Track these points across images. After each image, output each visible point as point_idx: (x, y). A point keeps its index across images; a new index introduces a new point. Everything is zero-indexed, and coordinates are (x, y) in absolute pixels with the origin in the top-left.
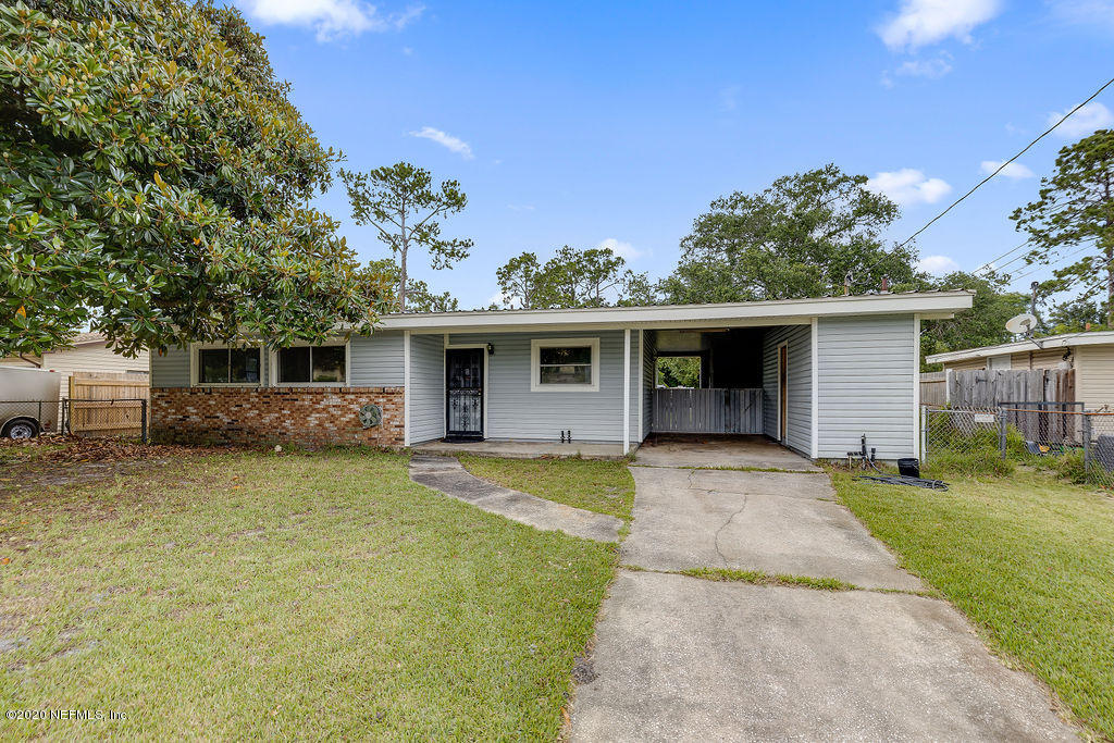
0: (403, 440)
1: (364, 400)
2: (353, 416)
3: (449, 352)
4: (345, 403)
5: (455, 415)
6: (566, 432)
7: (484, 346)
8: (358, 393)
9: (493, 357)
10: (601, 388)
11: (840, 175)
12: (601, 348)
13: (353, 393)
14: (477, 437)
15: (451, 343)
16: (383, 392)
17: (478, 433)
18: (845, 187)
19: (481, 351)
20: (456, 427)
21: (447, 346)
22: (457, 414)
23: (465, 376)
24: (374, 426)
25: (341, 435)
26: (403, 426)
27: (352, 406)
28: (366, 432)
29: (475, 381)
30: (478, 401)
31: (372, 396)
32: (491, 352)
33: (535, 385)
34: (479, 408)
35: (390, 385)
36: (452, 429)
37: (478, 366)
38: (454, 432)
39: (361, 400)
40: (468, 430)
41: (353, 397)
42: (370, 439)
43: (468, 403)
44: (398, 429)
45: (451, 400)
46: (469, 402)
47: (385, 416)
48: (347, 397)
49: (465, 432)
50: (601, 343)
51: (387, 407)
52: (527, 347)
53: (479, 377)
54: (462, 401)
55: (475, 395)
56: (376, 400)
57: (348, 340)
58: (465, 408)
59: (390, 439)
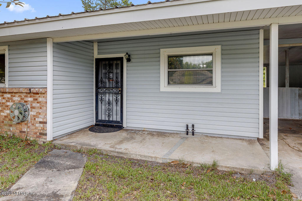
0: (46, 135)
1: (17, 99)
2: (8, 112)
3: (98, 61)
4: (4, 101)
6: (190, 125)
8: (13, 93)
9: (130, 64)
10: (222, 90)
12: (222, 54)
13: (9, 93)
14: (117, 126)
15: (99, 53)
16: (30, 92)
17: (118, 122)
19: (121, 59)
20: (103, 117)
21: (96, 56)
22: (103, 107)
23: (109, 79)
24: (24, 122)
26: (46, 123)
27: (8, 104)
28: (18, 126)
29: (117, 82)
30: (119, 97)
31: (23, 96)
32: (129, 60)
33: (164, 86)
34: (119, 103)
35: (35, 85)
36: (100, 118)
37: (119, 71)
38: (101, 121)
39: (15, 99)
40: (111, 119)
41: (9, 96)
42: (21, 132)
44: (42, 125)
45: (99, 97)
46: (112, 98)
47: (32, 113)
48: (5, 96)
49: (109, 121)
50: (222, 50)
51: (34, 105)
52: (157, 55)
53: (119, 79)
54: (107, 97)
55: (116, 94)
56: (26, 99)
57: (6, 48)
58: (109, 103)
59: (36, 133)
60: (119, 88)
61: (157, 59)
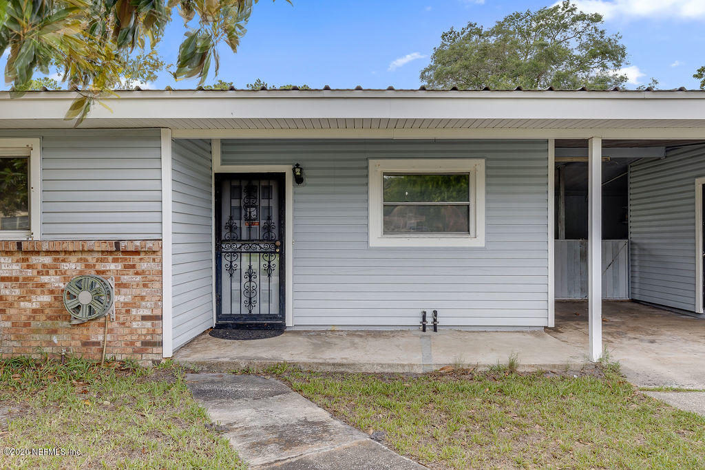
0: (160, 344)
1: (72, 266)
2: (47, 298)
3: (221, 179)
4: (30, 273)
5: (232, 286)
6: (429, 314)
7: (287, 169)
8: (62, 254)
9: (301, 188)
10: (487, 242)
12: (487, 176)
13: (48, 252)
14: (272, 326)
15: (224, 162)
16: (117, 249)
17: (273, 317)
19: (280, 178)
20: (233, 307)
21: (218, 167)
22: (236, 286)
23: (249, 220)
24: (95, 316)
25: (19, 338)
26: (160, 318)
27: (45, 279)
28: (77, 331)
29: (268, 228)
30: (275, 261)
31: (91, 259)
32: (299, 180)
33: (376, 236)
34: (276, 275)
35: (131, 232)
36: (226, 310)
37: (274, 203)
38: (230, 317)
39: (65, 266)
40: (255, 311)
41: (47, 260)
42: (86, 344)
43: (255, 266)
44: (148, 324)
45: (224, 262)
46: (257, 263)
47: (119, 298)
48: (34, 260)
49: (250, 316)
50: (487, 168)
51: (125, 279)
52: (364, 172)
53: (275, 219)
54: (244, 262)
55: (268, 253)
56: (100, 267)
57: (36, 143)
58: (250, 275)
59: (132, 343)
60: (274, 242)
61: (363, 181)
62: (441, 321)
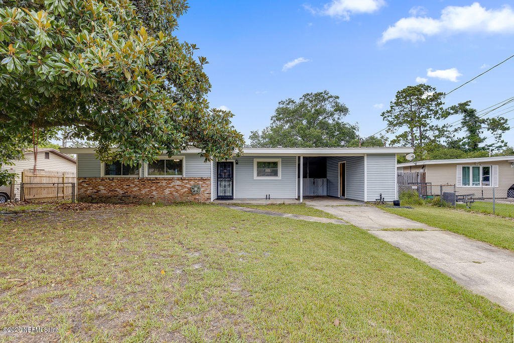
0: (211, 199)
1: (192, 183)
2: (187, 189)
3: (218, 163)
4: (183, 184)
5: (221, 189)
6: (268, 195)
7: (234, 161)
8: (189, 180)
9: (237, 165)
10: (282, 178)
11: (329, 95)
12: (282, 163)
13: (187, 180)
14: (231, 198)
16: (202, 179)
17: (231, 196)
18: (331, 100)
19: (232, 163)
20: (220, 194)
23: (225, 173)
24: (198, 193)
25: (181, 198)
26: (210, 194)
27: (186, 185)
29: (229, 175)
30: (231, 183)
31: (196, 181)
32: (237, 163)
33: (255, 177)
34: (231, 186)
35: (205, 176)
37: (231, 169)
38: (220, 196)
39: (190, 183)
41: (187, 181)
42: (195, 199)
44: (208, 195)
45: (219, 183)
46: (227, 184)
47: (202, 189)
48: (184, 181)
49: (225, 196)
50: (282, 161)
51: (203, 185)
52: (252, 162)
53: (231, 172)
54: (223, 183)
55: (229, 181)
56: (198, 183)
57: (184, 157)
58: (225, 186)
59: (205, 199)
60: (231, 178)
61: (252, 164)
62: (271, 197)
